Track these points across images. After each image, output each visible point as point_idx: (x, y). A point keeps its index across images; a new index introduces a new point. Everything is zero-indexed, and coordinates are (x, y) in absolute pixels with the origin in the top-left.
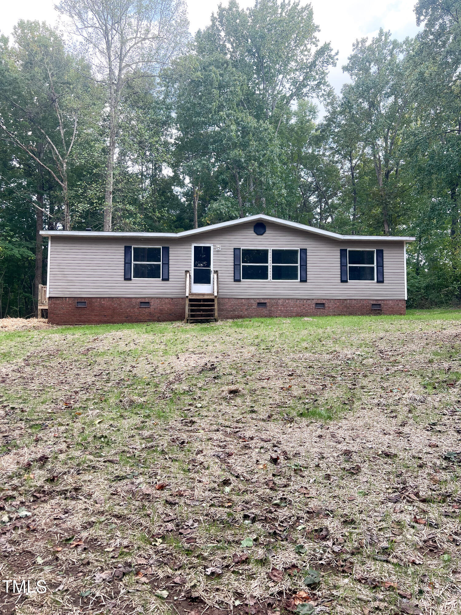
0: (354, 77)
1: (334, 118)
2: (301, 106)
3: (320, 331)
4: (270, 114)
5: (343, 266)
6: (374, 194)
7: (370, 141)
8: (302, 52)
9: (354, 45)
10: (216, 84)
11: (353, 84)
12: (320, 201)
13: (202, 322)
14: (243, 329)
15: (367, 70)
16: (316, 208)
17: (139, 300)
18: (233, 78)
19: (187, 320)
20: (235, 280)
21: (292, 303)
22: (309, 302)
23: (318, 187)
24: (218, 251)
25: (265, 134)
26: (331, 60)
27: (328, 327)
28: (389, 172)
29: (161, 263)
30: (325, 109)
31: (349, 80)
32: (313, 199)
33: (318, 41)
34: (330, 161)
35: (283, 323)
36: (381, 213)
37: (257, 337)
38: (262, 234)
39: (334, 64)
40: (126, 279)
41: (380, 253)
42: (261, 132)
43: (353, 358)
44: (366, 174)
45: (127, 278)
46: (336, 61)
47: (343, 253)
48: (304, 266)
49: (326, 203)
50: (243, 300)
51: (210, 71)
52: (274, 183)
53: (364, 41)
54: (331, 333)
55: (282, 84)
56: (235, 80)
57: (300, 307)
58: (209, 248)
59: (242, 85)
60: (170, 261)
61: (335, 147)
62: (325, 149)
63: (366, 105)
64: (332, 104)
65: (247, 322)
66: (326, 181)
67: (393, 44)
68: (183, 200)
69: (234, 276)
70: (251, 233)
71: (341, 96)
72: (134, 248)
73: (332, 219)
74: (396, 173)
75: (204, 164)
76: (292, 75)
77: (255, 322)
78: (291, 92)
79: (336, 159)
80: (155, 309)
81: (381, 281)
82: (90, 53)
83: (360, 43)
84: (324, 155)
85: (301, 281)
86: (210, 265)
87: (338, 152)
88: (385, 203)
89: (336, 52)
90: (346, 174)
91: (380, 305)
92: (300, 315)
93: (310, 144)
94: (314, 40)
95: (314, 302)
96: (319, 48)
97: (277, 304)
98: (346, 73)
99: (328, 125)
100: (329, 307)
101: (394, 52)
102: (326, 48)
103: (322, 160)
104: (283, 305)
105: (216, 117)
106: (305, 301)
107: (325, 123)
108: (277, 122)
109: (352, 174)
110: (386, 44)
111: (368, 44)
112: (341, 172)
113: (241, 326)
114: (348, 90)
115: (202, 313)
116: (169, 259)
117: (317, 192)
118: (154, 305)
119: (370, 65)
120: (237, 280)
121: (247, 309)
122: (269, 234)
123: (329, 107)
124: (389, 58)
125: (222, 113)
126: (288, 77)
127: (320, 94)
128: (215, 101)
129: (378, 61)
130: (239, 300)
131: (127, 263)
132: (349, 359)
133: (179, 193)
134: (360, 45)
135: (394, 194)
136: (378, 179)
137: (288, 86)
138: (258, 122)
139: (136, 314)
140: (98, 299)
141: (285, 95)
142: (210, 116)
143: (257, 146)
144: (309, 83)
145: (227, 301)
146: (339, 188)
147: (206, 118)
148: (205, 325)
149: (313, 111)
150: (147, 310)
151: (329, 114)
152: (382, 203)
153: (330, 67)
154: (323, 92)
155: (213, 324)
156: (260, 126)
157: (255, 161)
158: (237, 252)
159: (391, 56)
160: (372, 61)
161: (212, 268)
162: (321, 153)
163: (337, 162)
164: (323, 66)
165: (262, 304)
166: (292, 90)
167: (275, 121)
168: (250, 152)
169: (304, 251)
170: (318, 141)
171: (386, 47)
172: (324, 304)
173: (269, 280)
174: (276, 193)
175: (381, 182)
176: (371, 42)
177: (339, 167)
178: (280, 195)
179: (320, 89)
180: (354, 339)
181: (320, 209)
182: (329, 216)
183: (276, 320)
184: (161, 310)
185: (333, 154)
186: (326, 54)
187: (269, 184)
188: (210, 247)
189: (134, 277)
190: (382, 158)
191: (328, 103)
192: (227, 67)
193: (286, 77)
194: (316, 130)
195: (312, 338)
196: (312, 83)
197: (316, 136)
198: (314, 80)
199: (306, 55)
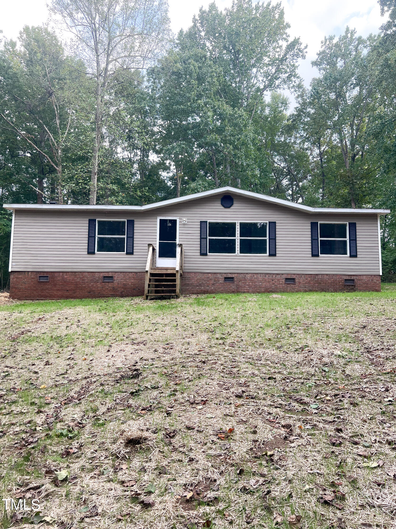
0: (322, 71)
1: (304, 109)
2: (274, 98)
3: (289, 313)
4: (246, 103)
5: (314, 240)
6: (341, 175)
7: (337, 128)
8: (274, 49)
9: (322, 43)
10: (195, 75)
11: (321, 77)
12: (292, 184)
13: (162, 298)
14: (204, 308)
15: (333, 65)
16: (288, 190)
17: (102, 275)
18: (210, 70)
19: (147, 297)
20: (202, 254)
21: (260, 278)
22: (278, 277)
23: (289, 171)
24: (184, 224)
25: (239, 121)
26: (301, 54)
27: (298, 308)
28: (355, 156)
29: (125, 236)
30: (296, 101)
31: (317, 74)
32: (285, 182)
33: (289, 36)
34: (301, 148)
35: (249, 301)
36: (348, 193)
37: (216, 319)
38: (229, 207)
39: (304, 57)
40: (89, 253)
41: (353, 226)
42: (236, 118)
43: (332, 363)
44: (334, 159)
45: (91, 252)
46: (306, 54)
47: (314, 225)
48: (273, 239)
49: (297, 186)
50: (210, 275)
51: (189, 64)
52: (248, 165)
53: (331, 38)
54: (301, 317)
55: (256, 77)
56: (212, 72)
57: (269, 282)
59: (219, 76)
60: (135, 234)
61: (305, 135)
62: (296, 138)
63: (333, 96)
64: (302, 96)
65: (209, 299)
66: (297, 166)
67: (358, 40)
68: (169, 183)
69: (201, 250)
70: (218, 206)
71: (310, 88)
72: (99, 222)
73: (303, 199)
74: (362, 157)
75: (183, 147)
76: (265, 68)
77: (219, 299)
78: (264, 83)
79: (305, 147)
80: (118, 284)
81: (354, 255)
82: (80, 49)
83: (328, 41)
84: (295, 142)
85: (270, 255)
86: (176, 238)
87: (307, 139)
88: (352, 183)
89: (305, 45)
90: (315, 159)
91: (353, 280)
92: (269, 291)
93: (282, 133)
94: (284, 36)
95: (284, 277)
96: (289, 43)
97: (245, 279)
98: (315, 67)
99: (299, 115)
100: (300, 283)
101: (359, 48)
102: (296, 42)
103: (294, 147)
104: (251, 280)
105: (195, 105)
106: (274, 276)
107: (296, 113)
108: (251, 111)
109: (321, 160)
110: (352, 40)
111: (335, 41)
112: (311, 157)
113: (203, 304)
114: (316, 83)
115: (163, 289)
116: (133, 233)
117: (289, 177)
118: (118, 279)
119: (336, 60)
120: (203, 254)
121: (213, 284)
122: (236, 206)
123: (300, 99)
124: (354, 53)
125: (200, 101)
126: (262, 71)
127: (291, 85)
128: (194, 91)
129: (344, 56)
130: (206, 274)
131: (91, 237)
132: (325, 365)
133: (165, 178)
134: (328, 43)
135: (360, 175)
136: (345, 162)
137: (261, 79)
138: (234, 109)
139: (99, 289)
140: (61, 274)
141: (258, 88)
142: (189, 104)
143: (232, 131)
144: (280, 75)
145: (193, 275)
146: (309, 172)
147: (185, 106)
148: (164, 303)
149: (285, 103)
150: (110, 285)
151: (299, 105)
152: (349, 184)
153: (300, 59)
154: (293, 83)
155: (173, 301)
156: (235, 113)
157: (230, 145)
158: (203, 225)
159: (356, 52)
160: (339, 56)
161: (178, 242)
162: (292, 141)
163: (307, 149)
164: (293, 59)
165: (229, 279)
166: (265, 82)
167: (250, 110)
168: (226, 136)
169: (273, 225)
170: (290, 129)
171: (352, 43)
172: (294, 279)
173: (236, 253)
174: (250, 173)
175: (348, 165)
176: (338, 40)
177: (309, 154)
178: (254, 176)
179: (291, 81)
180: (331, 326)
181: (292, 191)
182: (299, 197)
183: (242, 297)
184: (124, 284)
185: (303, 142)
186: (296, 48)
187: (243, 165)
188: (176, 220)
189: (98, 251)
190: (348, 143)
191: (298, 95)
192: (205, 61)
193: (260, 71)
194: (288, 120)
195: (278, 322)
196: (284, 76)
197: (288, 126)
198: (286, 72)
199: (278, 52)
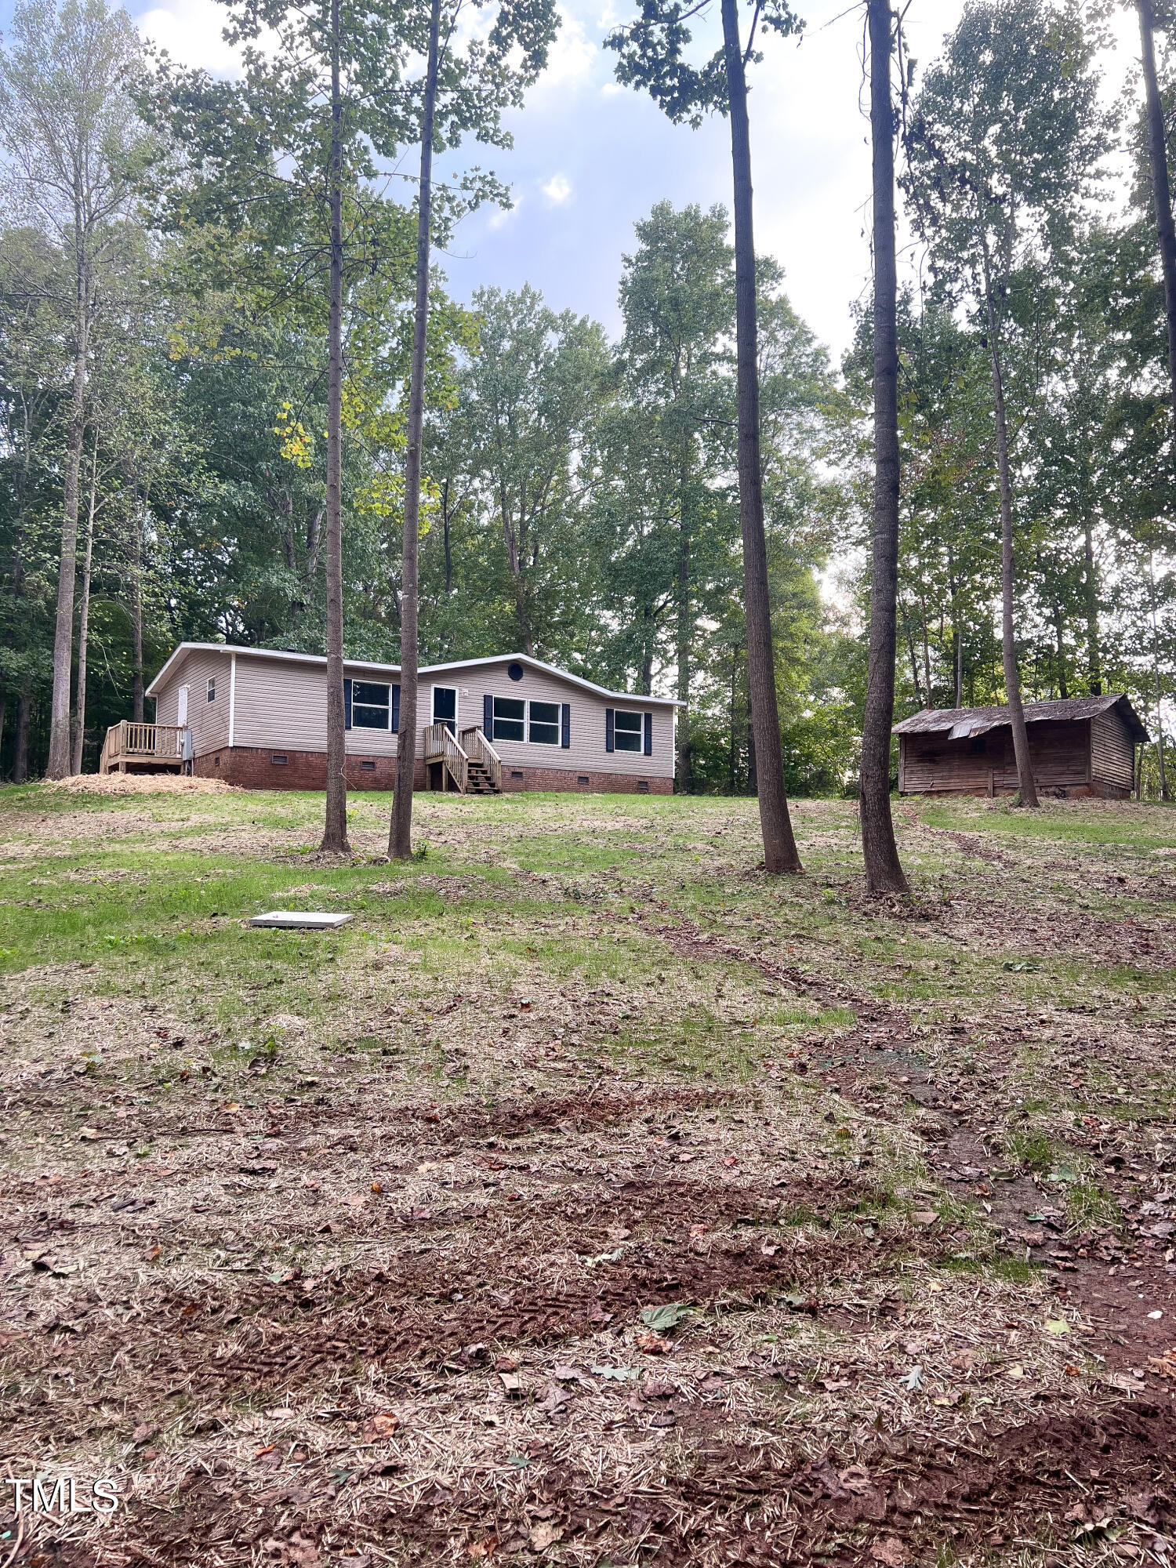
5: (609, 730)
17: (360, 759)
19: (467, 790)
20: (487, 739)
21: (552, 775)
22: (571, 774)
24: (464, 697)
29: (390, 708)
38: (518, 680)
41: (648, 718)
47: (609, 713)
48: (566, 726)
57: (560, 780)
58: (453, 692)
69: (485, 734)
70: (504, 677)
72: (355, 683)
80: (381, 773)
81: (648, 753)
85: (563, 747)
86: (454, 715)
91: (647, 782)
92: (561, 790)
95: (577, 774)
97: (534, 774)
100: (593, 782)
104: (541, 776)
106: (566, 773)
118: (380, 767)
120: (489, 739)
122: (526, 679)
131: (346, 705)
139: (357, 779)
140: (304, 754)
150: (371, 774)
158: (488, 701)
161: (457, 720)
165: (517, 774)
169: (566, 708)
172: (587, 777)
173: (525, 742)
184: (390, 775)
188: (455, 691)
189: (357, 725)
